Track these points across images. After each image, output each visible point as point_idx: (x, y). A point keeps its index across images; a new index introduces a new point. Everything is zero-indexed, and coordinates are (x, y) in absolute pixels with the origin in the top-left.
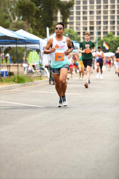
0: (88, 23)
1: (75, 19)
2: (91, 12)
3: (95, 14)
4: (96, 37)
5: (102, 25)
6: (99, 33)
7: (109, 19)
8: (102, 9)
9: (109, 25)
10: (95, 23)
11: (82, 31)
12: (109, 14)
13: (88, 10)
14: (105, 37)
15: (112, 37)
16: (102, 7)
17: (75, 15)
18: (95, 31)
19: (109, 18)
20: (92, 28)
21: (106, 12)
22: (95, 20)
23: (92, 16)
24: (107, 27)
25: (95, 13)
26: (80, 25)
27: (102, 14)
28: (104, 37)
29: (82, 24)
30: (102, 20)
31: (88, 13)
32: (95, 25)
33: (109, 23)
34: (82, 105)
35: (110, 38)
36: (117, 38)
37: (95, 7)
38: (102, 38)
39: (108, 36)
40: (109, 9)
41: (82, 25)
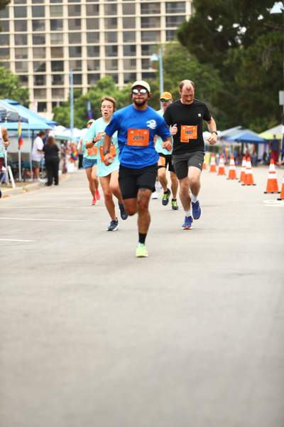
0: (48, 52)
1: (12, 40)
2: (55, 24)
3: (66, 29)
4: (70, 89)
5: (84, 56)
6: (77, 79)
7: (102, 42)
8: (83, 15)
9: (102, 56)
10: (66, 52)
11: (31, 72)
12: (102, 28)
13: (48, 16)
14: (93, 88)
15: (112, 89)
16: (83, 10)
17: (12, 31)
18: (67, 72)
19: (102, 37)
20: (58, 65)
21: (93, 23)
22: (66, 43)
23: (58, 34)
24: (97, 63)
25: (66, 24)
26: (26, 57)
27: (84, 29)
28: (88, 89)
29: (30, 53)
30: (84, 43)
31: (48, 25)
32: (66, 57)
33: (102, 51)
34: (32, 268)
35: (105, 90)
36: (124, 92)
37: (65, 10)
38: (85, 92)
39: (101, 86)
40: (102, 14)
41: (31, 58)
